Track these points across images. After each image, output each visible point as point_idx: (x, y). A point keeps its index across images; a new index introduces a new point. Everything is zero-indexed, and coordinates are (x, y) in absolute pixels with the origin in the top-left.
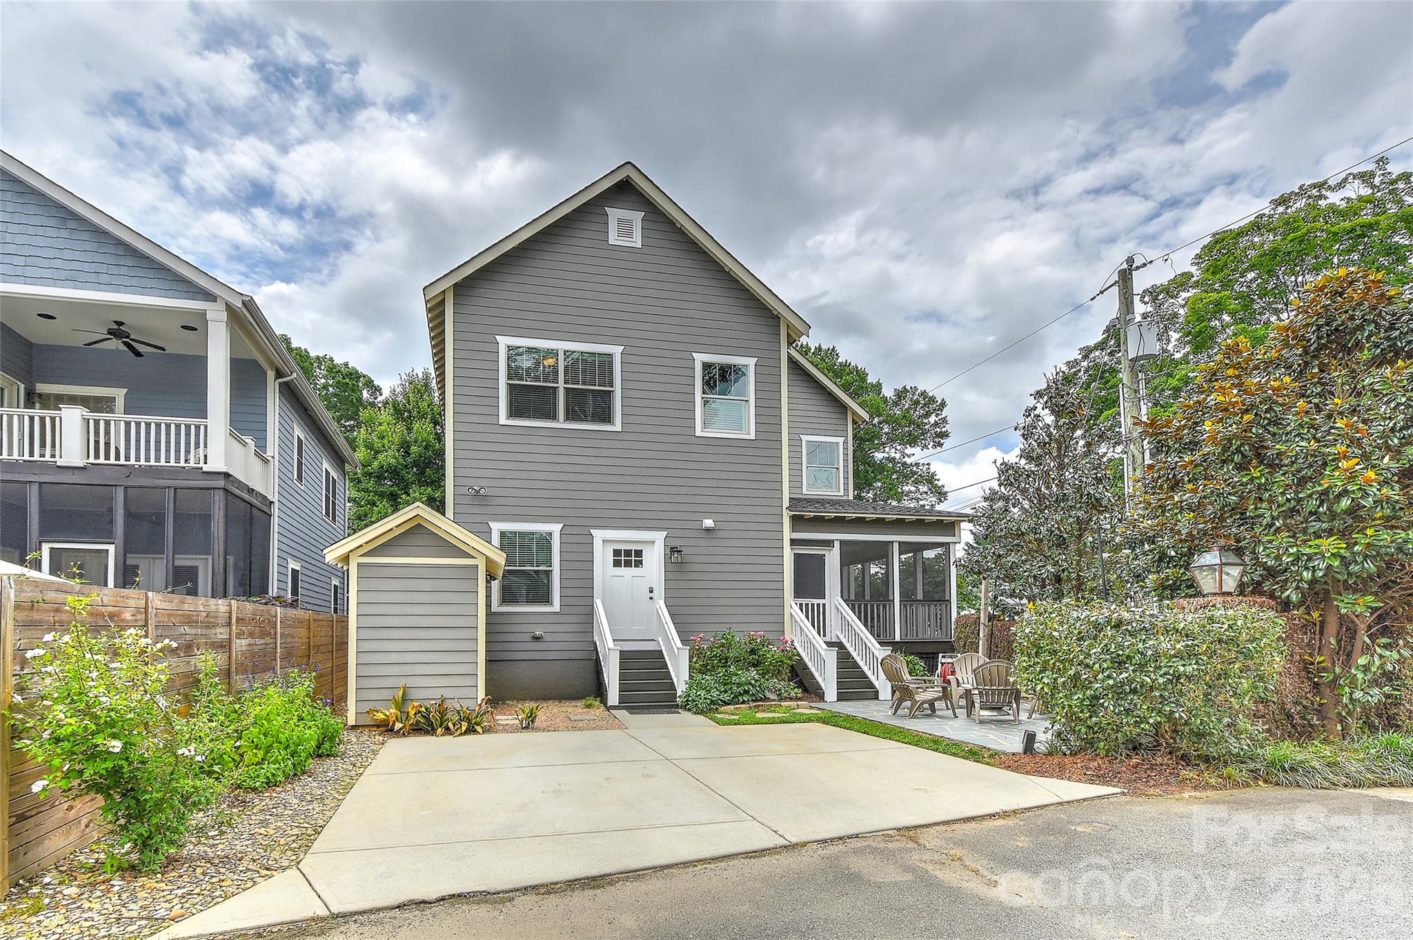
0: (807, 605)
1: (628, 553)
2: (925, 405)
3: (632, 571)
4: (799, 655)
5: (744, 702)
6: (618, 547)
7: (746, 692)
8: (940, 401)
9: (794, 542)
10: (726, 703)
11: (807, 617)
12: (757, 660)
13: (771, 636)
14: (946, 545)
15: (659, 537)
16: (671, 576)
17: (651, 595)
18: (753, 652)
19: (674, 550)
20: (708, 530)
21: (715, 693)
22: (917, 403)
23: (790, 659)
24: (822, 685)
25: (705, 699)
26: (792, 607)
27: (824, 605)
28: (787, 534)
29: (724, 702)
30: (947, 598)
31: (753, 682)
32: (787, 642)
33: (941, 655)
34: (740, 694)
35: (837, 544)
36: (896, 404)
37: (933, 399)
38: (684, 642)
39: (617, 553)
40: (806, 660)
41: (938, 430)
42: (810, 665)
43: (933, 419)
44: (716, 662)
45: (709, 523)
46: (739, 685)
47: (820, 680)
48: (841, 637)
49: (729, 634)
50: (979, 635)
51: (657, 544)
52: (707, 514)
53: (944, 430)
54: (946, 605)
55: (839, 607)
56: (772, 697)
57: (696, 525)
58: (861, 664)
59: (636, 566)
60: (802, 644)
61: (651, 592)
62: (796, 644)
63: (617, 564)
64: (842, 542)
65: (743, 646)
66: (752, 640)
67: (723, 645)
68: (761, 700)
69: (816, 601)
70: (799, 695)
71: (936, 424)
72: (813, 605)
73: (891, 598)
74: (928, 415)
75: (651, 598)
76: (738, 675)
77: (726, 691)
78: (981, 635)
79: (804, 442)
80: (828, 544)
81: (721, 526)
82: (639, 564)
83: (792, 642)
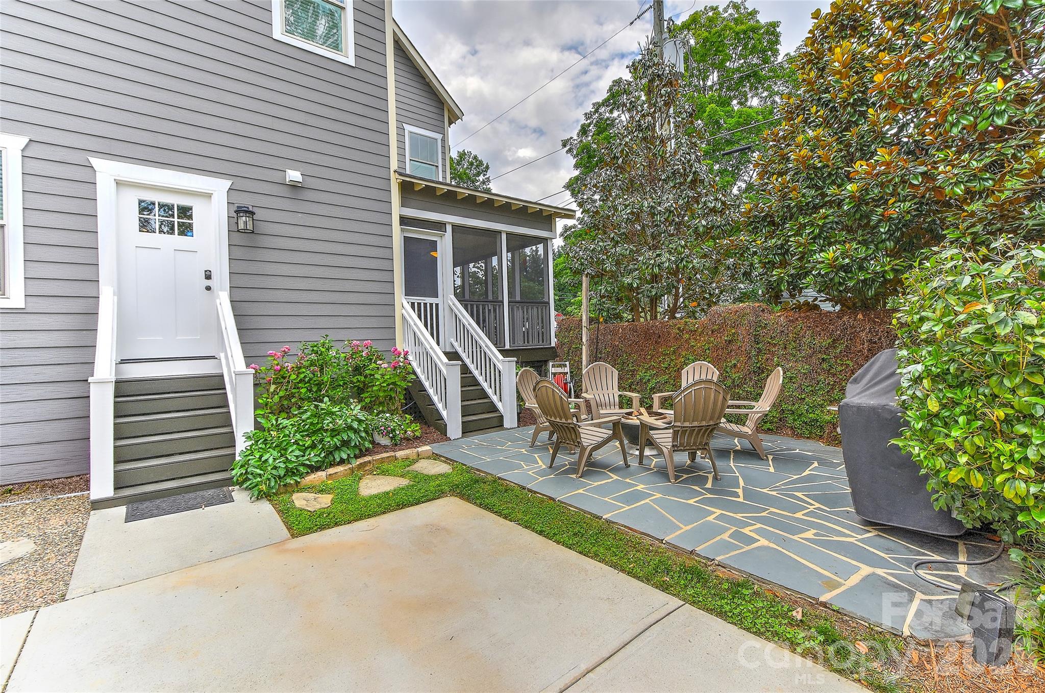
0: (419, 304)
1: (167, 208)
2: (477, 166)
3: (176, 240)
4: (414, 373)
5: (342, 462)
6: (149, 196)
7: (346, 443)
8: (485, 165)
9: (404, 220)
10: (314, 469)
11: (420, 317)
12: (364, 382)
13: (378, 347)
14: (544, 241)
15: (220, 187)
16: (239, 252)
17: (208, 283)
18: (357, 370)
19: (242, 211)
20: (294, 186)
21: (293, 453)
22: (472, 164)
23: (404, 379)
24: (444, 414)
25: (275, 468)
26: (403, 305)
27: (437, 305)
28: (397, 210)
29: (310, 467)
30: (546, 300)
31: (355, 425)
32: (400, 354)
33: (551, 364)
34: (337, 448)
35: (449, 228)
36: (459, 163)
37: (481, 163)
38: (249, 359)
39: (145, 208)
40: (423, 378)
41: (485, 186)
42: (427, 384)
43: (481, 178)
44: (303, 391)
45: (294, 175)
46: (335, 432)
47: (440, 406)
48: (456, 345)
49: (323, 345)
50: (582, 339)
51: (215, 197)
52: (295, 163)
53: (488, 186)
54: (546, 307)
55: (453, 307)
56: (385, 441)
57: (275, 176)
58: (481, 379)
59: (182, 233)
60: (418, 356)
61: (208, 277)
62: (410, 358)
63: (145, 226)
64: (455, 227)
65: (342, 363)
66: (355, 352)
67: (312, 364)
68: (368, 452)
69: (429, 300)
70: (417, 434)
71: (484, 182)
72: (425, 304)
73: (500, 299)
74: (478, 174)
75: (208, 288)
76: (333, 413)
77: (313, 446)
78: (584, 340)
79: (406, 132)
80: (440, 226)
81: (312, 183)
82: (186, 230)
83: (406, 353)
